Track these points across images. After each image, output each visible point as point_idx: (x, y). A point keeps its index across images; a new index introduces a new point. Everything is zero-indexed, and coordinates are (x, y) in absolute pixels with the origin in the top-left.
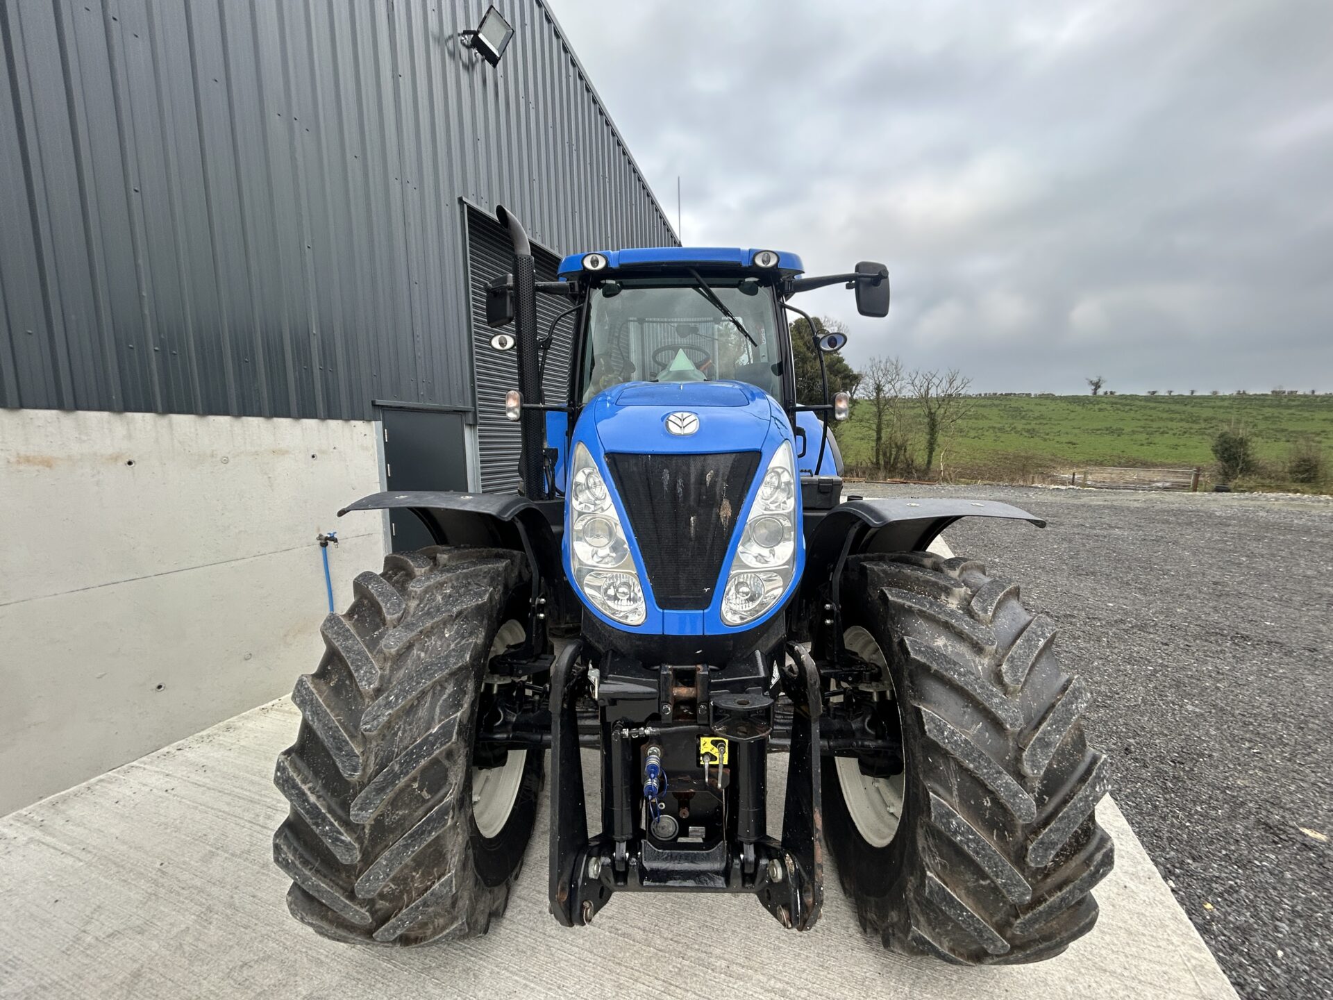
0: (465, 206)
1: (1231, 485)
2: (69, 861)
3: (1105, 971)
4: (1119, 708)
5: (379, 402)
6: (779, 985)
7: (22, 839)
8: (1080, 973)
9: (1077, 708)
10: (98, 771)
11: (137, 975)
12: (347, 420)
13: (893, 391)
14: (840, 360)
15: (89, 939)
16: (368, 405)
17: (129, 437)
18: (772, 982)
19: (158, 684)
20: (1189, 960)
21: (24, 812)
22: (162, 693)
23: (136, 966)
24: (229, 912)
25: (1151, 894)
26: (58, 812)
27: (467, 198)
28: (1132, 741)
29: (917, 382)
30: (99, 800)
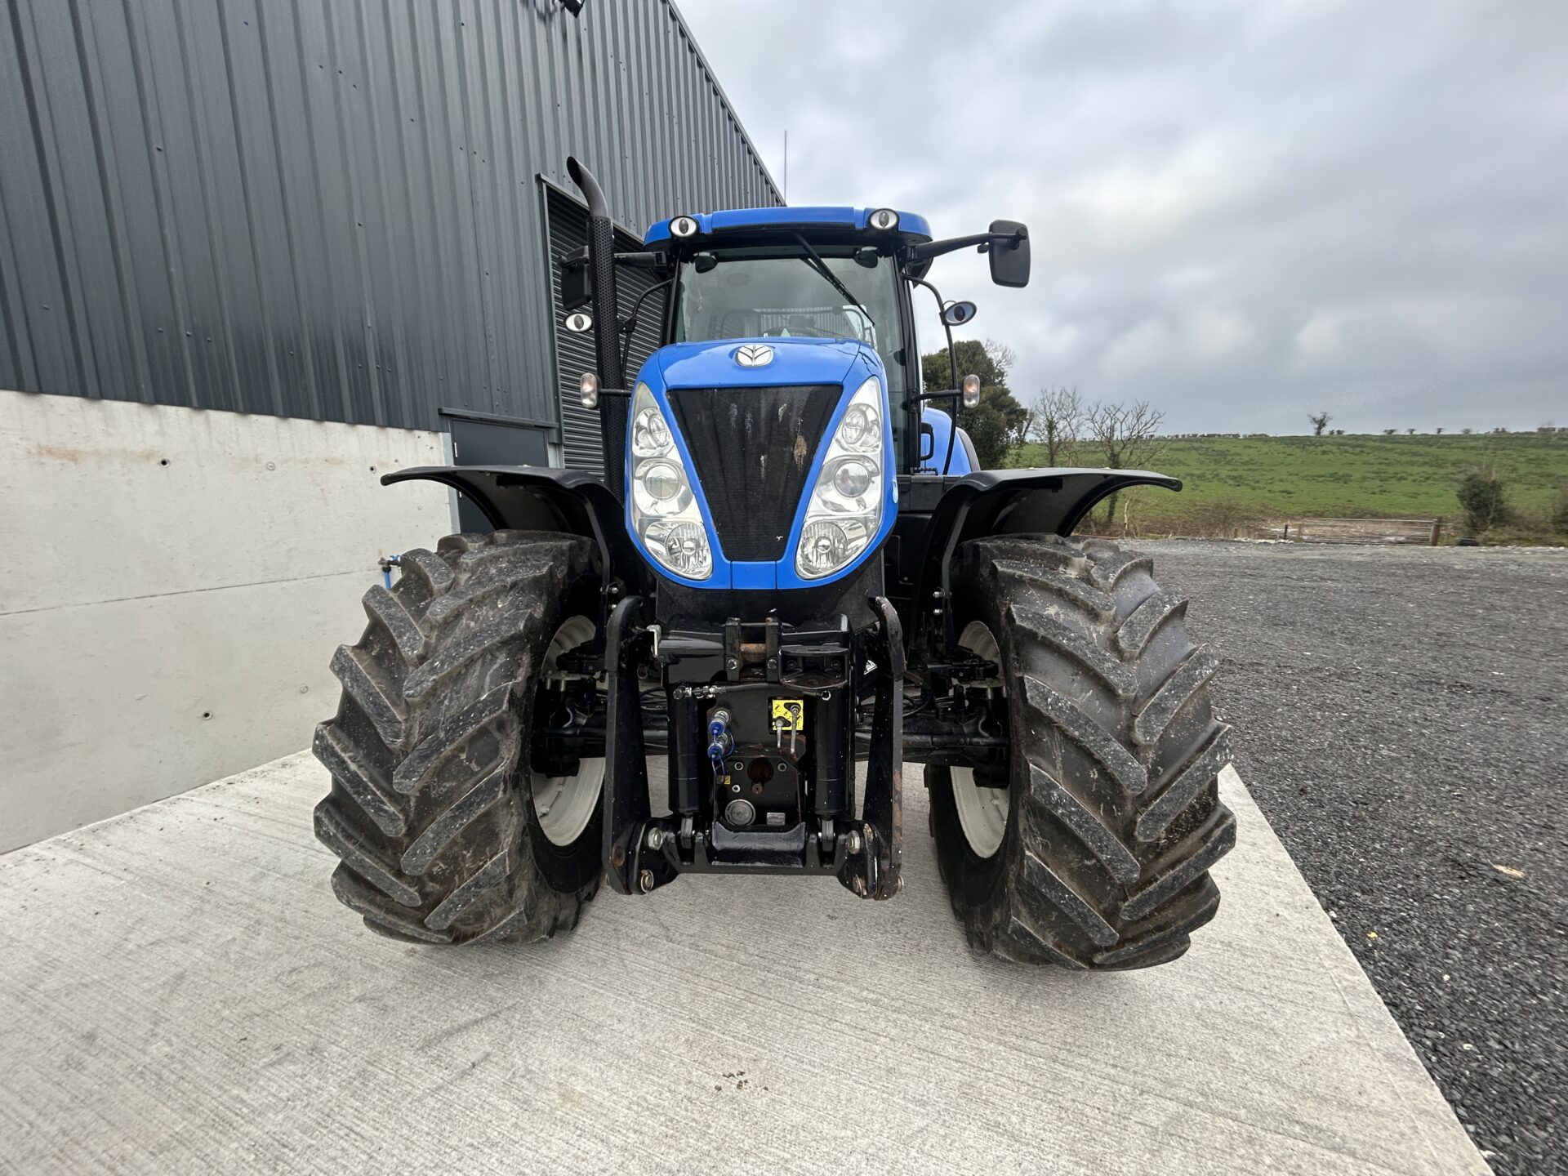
0: (544, 185)
1: (1479, 538)
2: (111, 880)
3: (1242, 989)
4: (1299, 752)
5: (446, 410)
6: (872, 996)
7: (60, 860)
8: (1212, 990)
9: (1201, 674)
10: (140, 800)
11: (181, 977)
12: (411, 429)
13: (1068, 428)
14: (1006, 392)
15: (131, 946)
16: (435, 416)
17: (162, 433)
18: (865, 993)
19: (204, 712)
20: (1340, 982)
21: (62, 837)
22: (208, 722)
23: (180, 970)
24: (279, 925)
25: (1307, 922)
26: (98, 838)
27: (546, 175)
28: (1310, 783)
29: (1097, 418)
30: (142, 828)
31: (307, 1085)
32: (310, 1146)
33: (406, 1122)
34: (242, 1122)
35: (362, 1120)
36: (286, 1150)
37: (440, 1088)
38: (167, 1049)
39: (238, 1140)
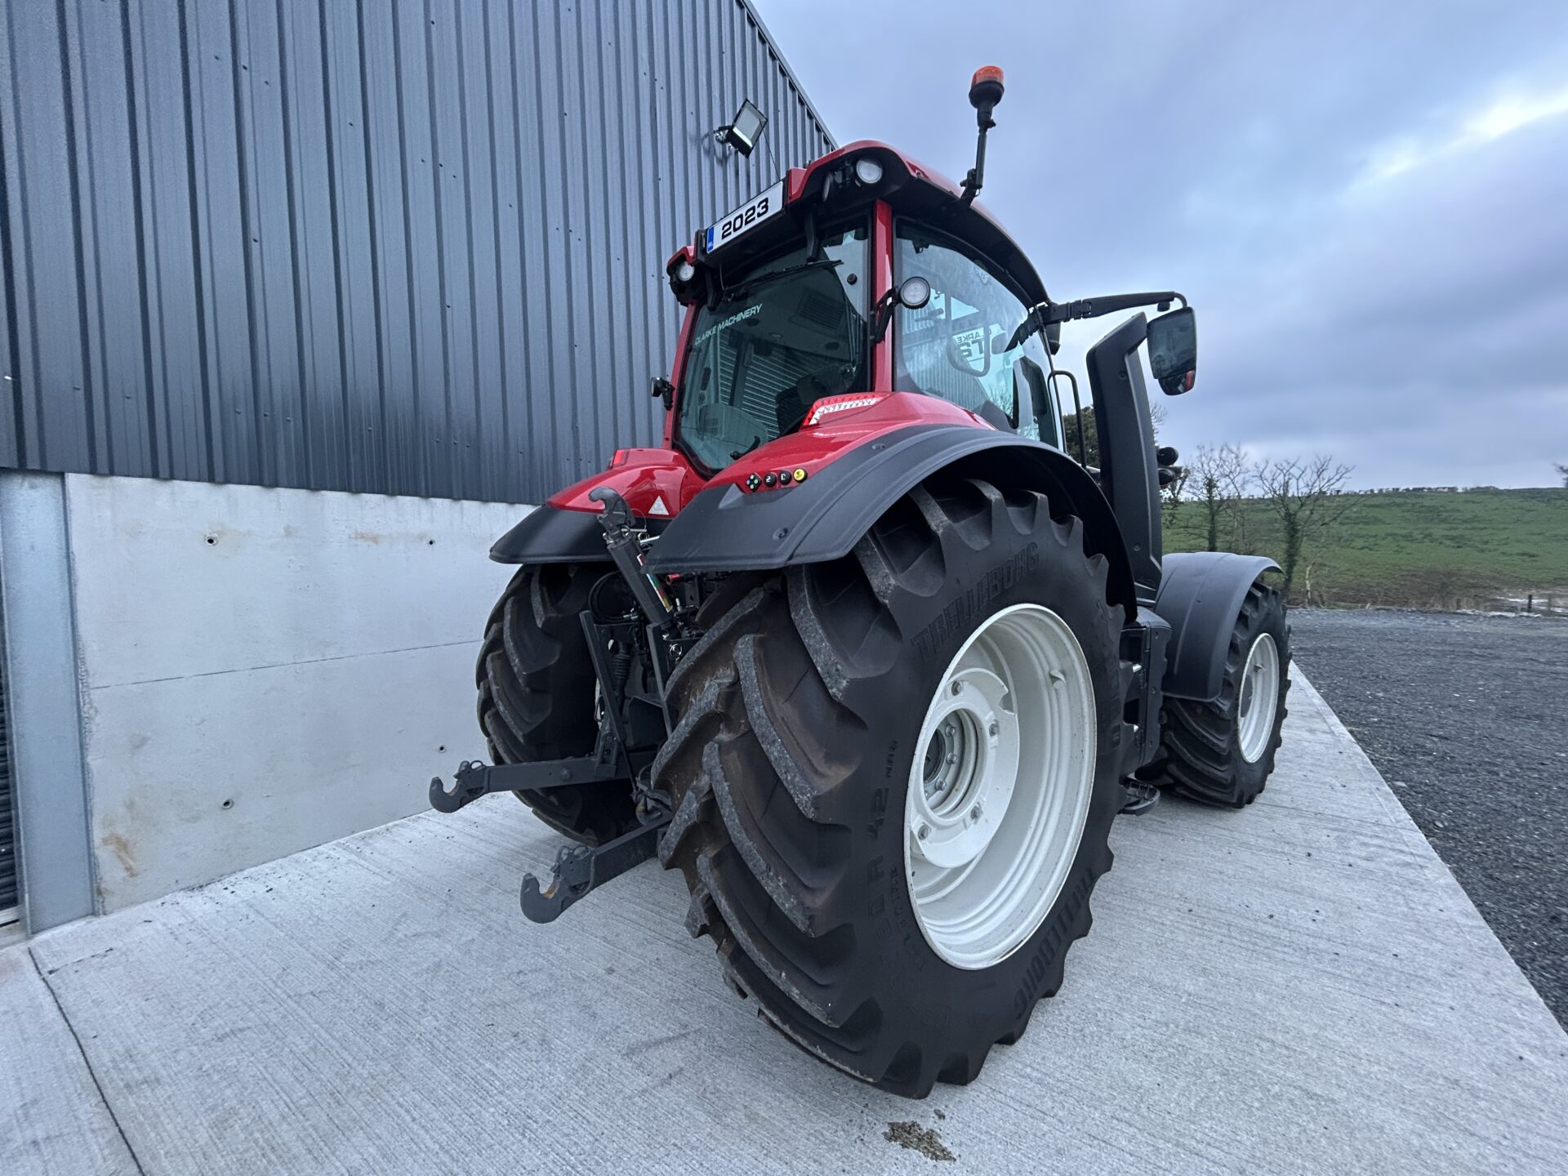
2: (379, 879)
7: (343, 860)
13: (1231, 487)
17: (432, 520)
19: (440, 746)
22: (442, 755)
29: (1267, 474)
30: (397, 839)
31: (541, 1070)
32: (548, 1121)
33: (621, 1115)
34: (495, 1092)
35: (586, 1107)
36: (530, 1121)
37: (645, 1091)
38: (436, 1024)
39: (494, 1106)
